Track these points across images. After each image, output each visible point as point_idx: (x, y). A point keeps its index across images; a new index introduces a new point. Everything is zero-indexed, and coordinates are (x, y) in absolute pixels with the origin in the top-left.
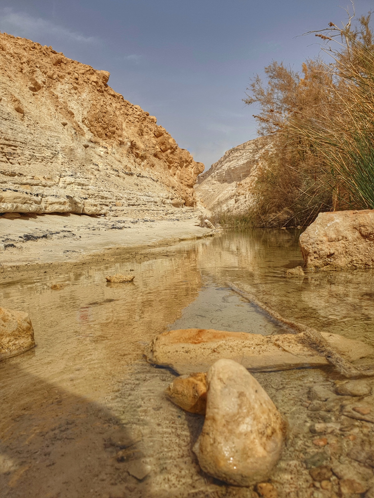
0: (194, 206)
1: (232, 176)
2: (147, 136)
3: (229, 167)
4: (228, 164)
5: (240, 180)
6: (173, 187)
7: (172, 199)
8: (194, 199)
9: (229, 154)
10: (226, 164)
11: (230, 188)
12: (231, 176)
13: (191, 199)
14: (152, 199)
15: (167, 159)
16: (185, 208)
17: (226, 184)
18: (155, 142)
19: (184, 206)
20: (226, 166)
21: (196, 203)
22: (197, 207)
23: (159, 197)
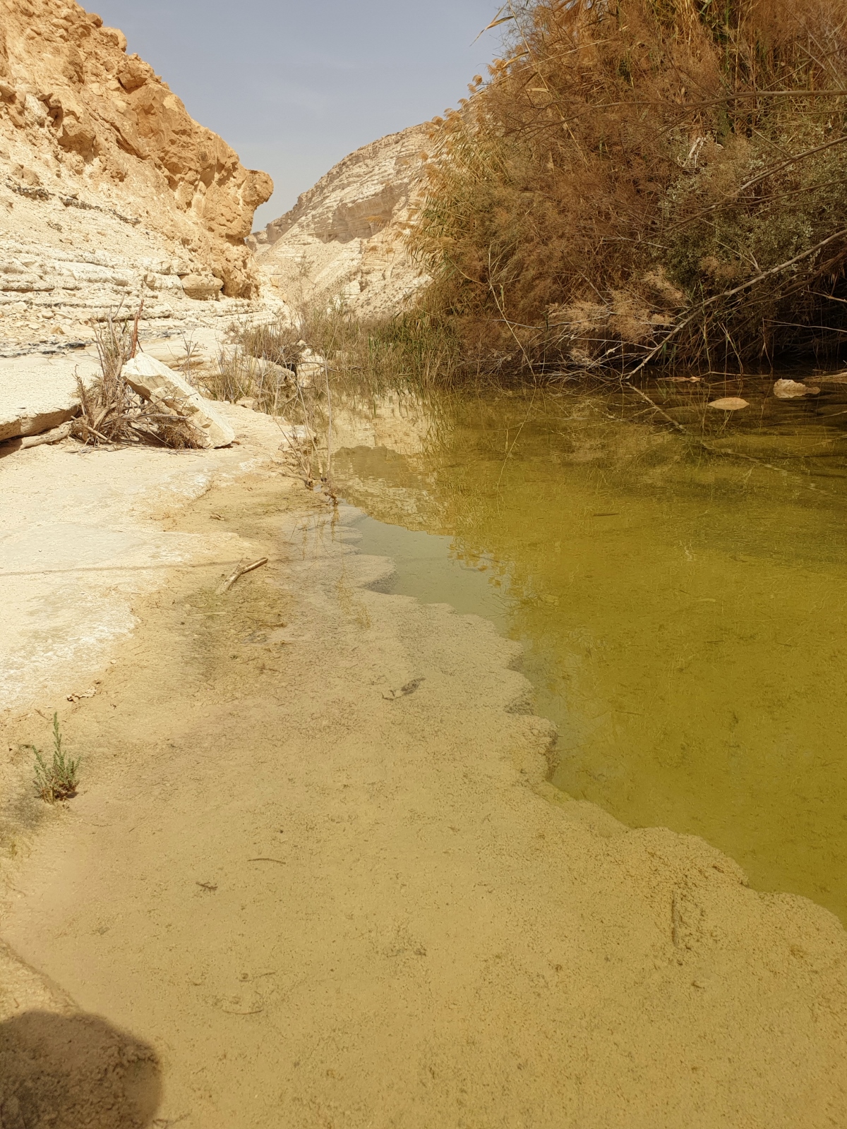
0: (253, 296)
1: (350, 225)
2: (96, 85)
3: (341, 201)
4: (338, 194)
5: (369, 235)
6: (185, 242)
7: (181, 276)
8: (249, 277)
9: (341, 169)
10: (333, 195)
11: (345, 255)
12: (347, 225)
13: (240, 277)
14: (108, 274)
15: (162, 159)
16: (226, 302)
17: (335, 243)
18: (122, 105)
19: (220, 295)
20: (334, 199)
21: (257, 287)
22: (261, 301)
23: (133, 266)
